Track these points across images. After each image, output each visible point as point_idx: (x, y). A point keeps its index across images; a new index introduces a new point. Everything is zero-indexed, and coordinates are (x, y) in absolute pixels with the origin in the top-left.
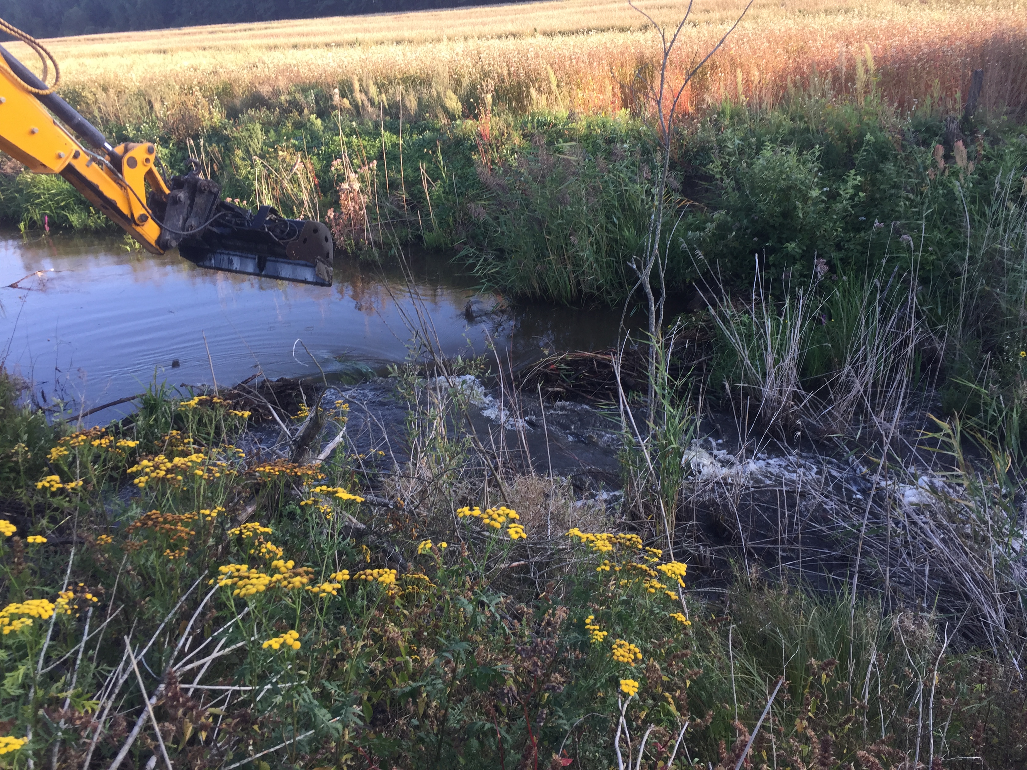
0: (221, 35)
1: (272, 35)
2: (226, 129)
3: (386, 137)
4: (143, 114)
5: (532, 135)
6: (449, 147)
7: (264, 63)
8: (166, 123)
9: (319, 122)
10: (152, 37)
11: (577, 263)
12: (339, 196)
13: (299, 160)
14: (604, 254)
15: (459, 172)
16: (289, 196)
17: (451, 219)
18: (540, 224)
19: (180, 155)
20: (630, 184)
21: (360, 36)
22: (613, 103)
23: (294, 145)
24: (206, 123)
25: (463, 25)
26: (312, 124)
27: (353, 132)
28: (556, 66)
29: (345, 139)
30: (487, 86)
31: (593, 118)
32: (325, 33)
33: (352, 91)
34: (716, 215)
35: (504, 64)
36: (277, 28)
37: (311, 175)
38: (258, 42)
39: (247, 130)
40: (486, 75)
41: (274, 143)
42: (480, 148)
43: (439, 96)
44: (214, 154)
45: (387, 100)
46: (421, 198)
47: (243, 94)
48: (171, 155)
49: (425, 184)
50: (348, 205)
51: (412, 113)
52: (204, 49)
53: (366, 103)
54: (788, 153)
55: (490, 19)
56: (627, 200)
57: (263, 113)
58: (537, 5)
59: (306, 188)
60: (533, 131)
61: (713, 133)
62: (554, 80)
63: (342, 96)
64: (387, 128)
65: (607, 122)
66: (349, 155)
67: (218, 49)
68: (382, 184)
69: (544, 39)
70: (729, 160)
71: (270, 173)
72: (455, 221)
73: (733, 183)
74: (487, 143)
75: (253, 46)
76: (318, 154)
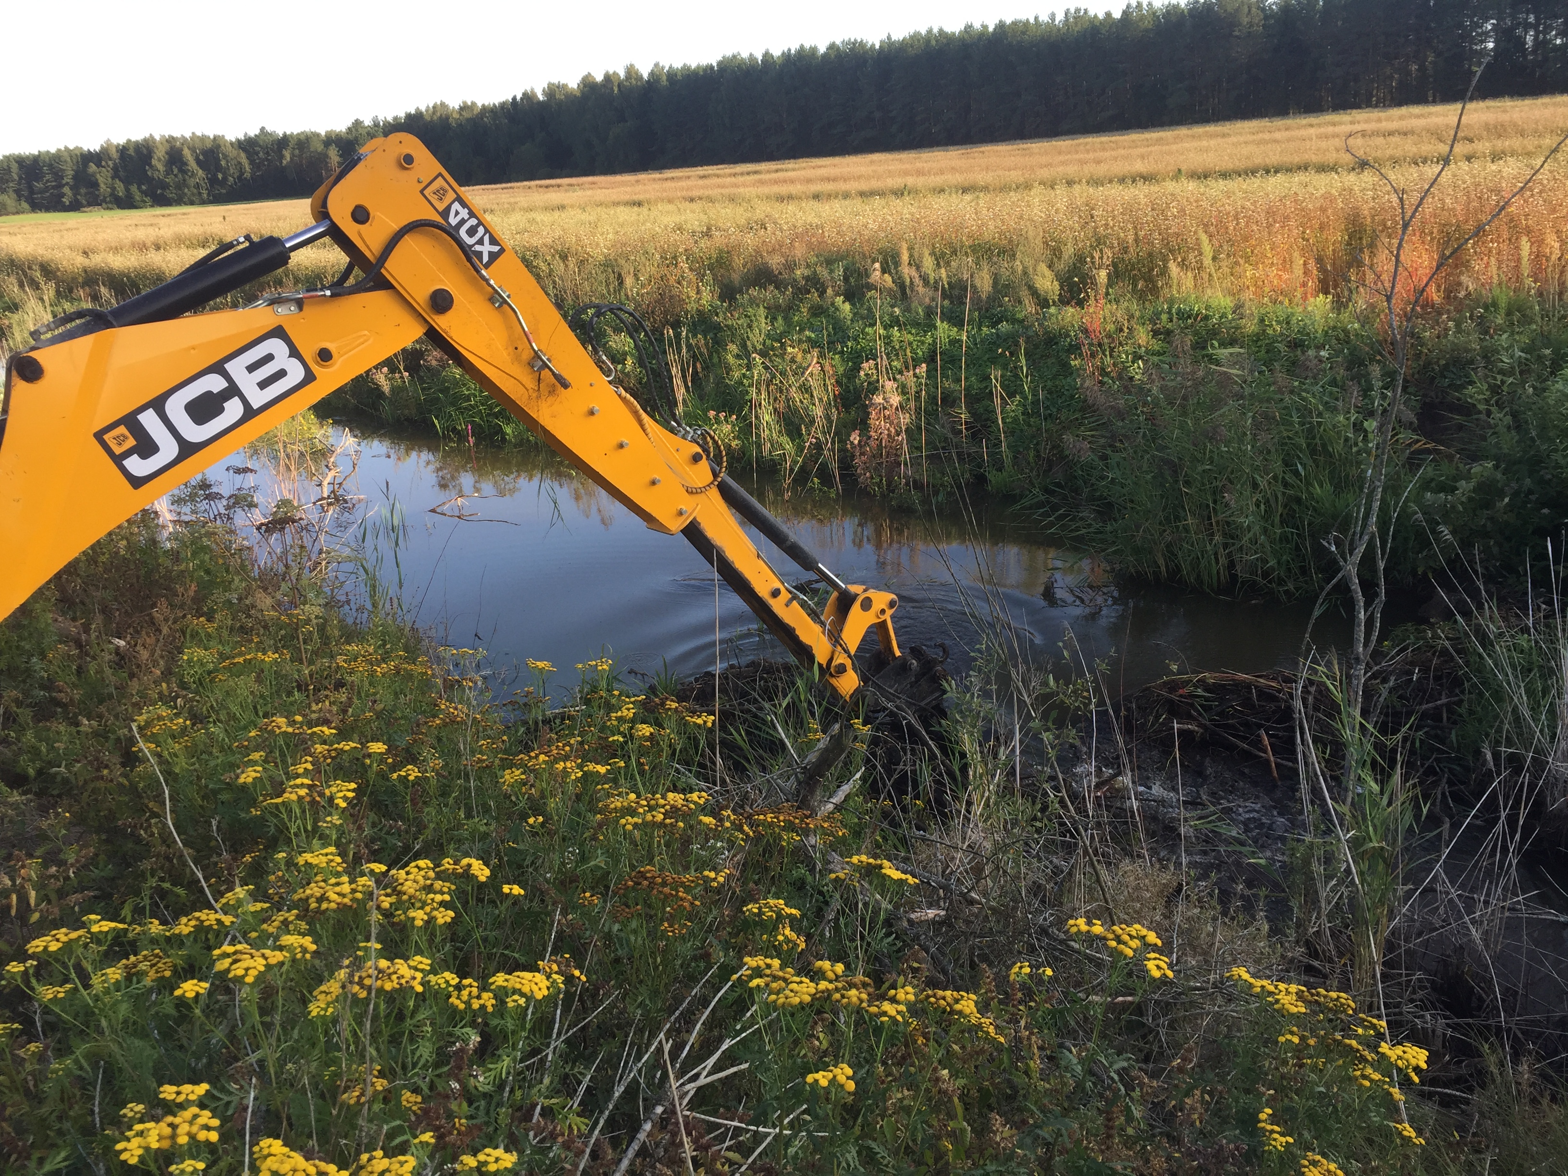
1: (785, 181)
3: (943, 330)
4: (609, 292)
5: (1168, 333)
6: (1036, 346)
7: (775, 223)
8: (638, 305)
9: (847, 307)
10: (624, 184)
11: (1231, 533)
12: (869, 414)
13: (815, 360)
14: (1277, 520)
15: (1049, 383)
16: (797, 410)
17: (1032, 453)
18: (1175, 469)
20: (1327, 415)
21: (910, 181)
22: (1304, 285)
23: (809, 339)
24: (692, 307)
25: (1063, 163)
26: (837, 309)
27: (895, 322)
28: (1212, 229)
29: (882, 331)
30: (1101, 258)
31: (1270, 308)
32: (860, 178)
33: (897, 264)
34: (1476, 469)
35: (1130, 226)
36: (794, 170)
37: (830, 382)
38: (766, 190)
39: (746, 316)
40: (1099, 241)
41: (782, 335)
42: (1084, 350)
43: (1025, 273)
45: (948, 276)
46: (987, 420)
47: (744, 266)
49: (998, 401)
50: (879, 425)
51: (985, 297)
52: (692, 200)
53: (917, 281)
55: (1107, 154)
56: (1321, 438)
57: (770, 293)
58: (1183, 131)
59: (821, 400)
60: (1169, 326)
61: (1475, 336)
62: (1208, 250)
63: (884, 271)
64: (945, 317)
65: (1293, 314)
66: (888, 355)
67: (711, 200)
68: (932, 399)
69: (1191, 186)
70: (1503, 382)
71: (774, 377)
72: (1038, 456)
73: (1508, 419)
74: (1095, 342)
75: (758, 197)
76: (842, 352)
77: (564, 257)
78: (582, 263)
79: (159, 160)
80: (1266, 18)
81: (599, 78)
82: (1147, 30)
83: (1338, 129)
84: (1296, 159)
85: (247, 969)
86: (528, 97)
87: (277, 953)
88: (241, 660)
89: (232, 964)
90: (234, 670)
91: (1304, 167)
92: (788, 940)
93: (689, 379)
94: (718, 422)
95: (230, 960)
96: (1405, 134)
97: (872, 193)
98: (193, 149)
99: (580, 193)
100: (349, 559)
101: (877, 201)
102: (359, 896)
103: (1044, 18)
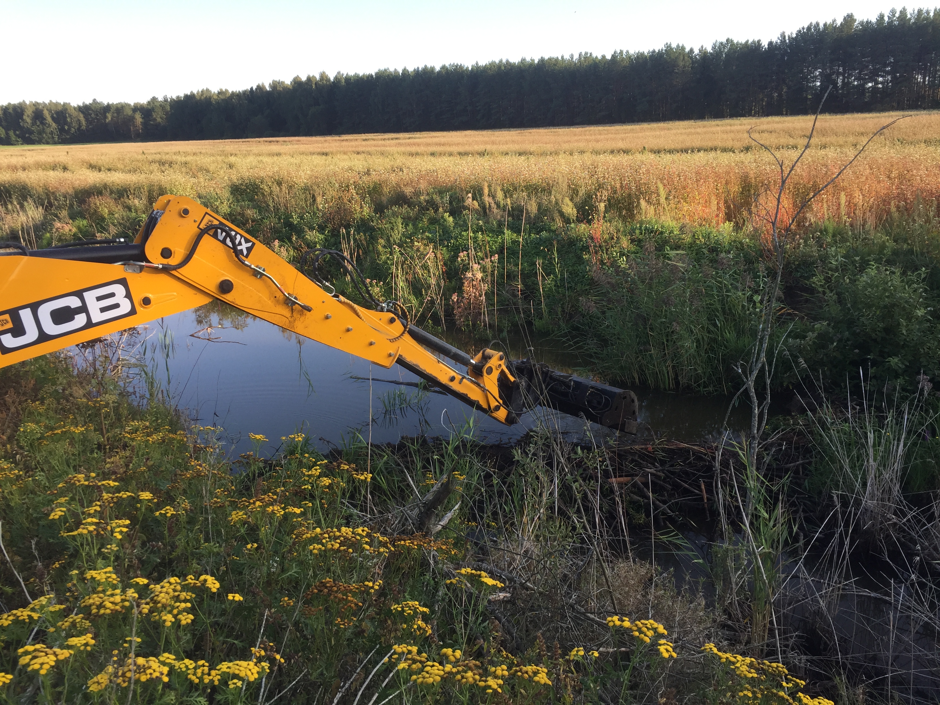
0: (372, 142)
1: (414, 144)
2: (373, 221)
3: (508, 235)
4: (307, 206)
5: (640, 241)
6: (563, 246)
7: (408, 168)
8: (324, 214)
9: (451, 219)
10: (317, 142)
12: (463, 283)
13: (431, 250)
15: (571, 268)
16: (420, 280)
17: (560, 309)
18: (645, 320)
19: (333, 240)
20: (732, 291)
21: (489, 147)
22: (717, 216)
23: (428, 238)
24: (357, 216)
25: (577, 141)
26: (445, 220)
27: (480, 229)
28: (665, 181)
29: (472, 234)
30: (601, 196)
31: (698, 228)
32: (458, 144)
33: (481, 195)
34: (817, 326)
35: (618, 178)
36: (419, 138)
37: (440, 264)
38: (403, 149)
39: (390, 223)
40: (600, 186)
41: (411, 235)
42: (591, 249)
43: (557, 203)
44: (361, 241)
45: (511, 203)
46: (534, 289)
47: (389, 193)
48: (326, 239)
49: (540, 278)
50: (469, 290)
51: (532, 216)
52: (358, 153)
53: (493, 205)
54: (894, 273)
55: (602, 137)
56: (729, 305)
57: (405, 209)
58: (645, 126)
59: (434, 274)
60: (640, 237)
61: (815, 249)
62: (663, 193)
63: (473, 199)
64: (510, 227)
65: (711, 232)
66: (475, 248)
67: (369, 153)
68: (501, 276)
69: (652, 156)
70: (832, 275)
71: (406, 259)
72: (563, 311)
73: (835, 297)
74: (598, 245)
75: (398, 153)
76: (447, 246)
77: (279, 184)
78: (290, 187)
79: (28, 116)
80: (693, 63)
81: (304, 79)
82: (625, 67)
83: (733, 128)
84: (710, 144)
85: (42, 664)
86: (260, 88)
87: (65, 651)
88: (59, 431)
89: (31, 659)
90: (55, 438)
91: (714, 149)
92: (419, 628)
93: (355, 259)
94: (372, 285)
95: (30, 657)
96: (771, 132)
97: (466, 154)
98: (50, 111)
99: (290, 146)
100: (135, 366)
101: (470, 158)
102: (127, 604)
103: (567, 57)
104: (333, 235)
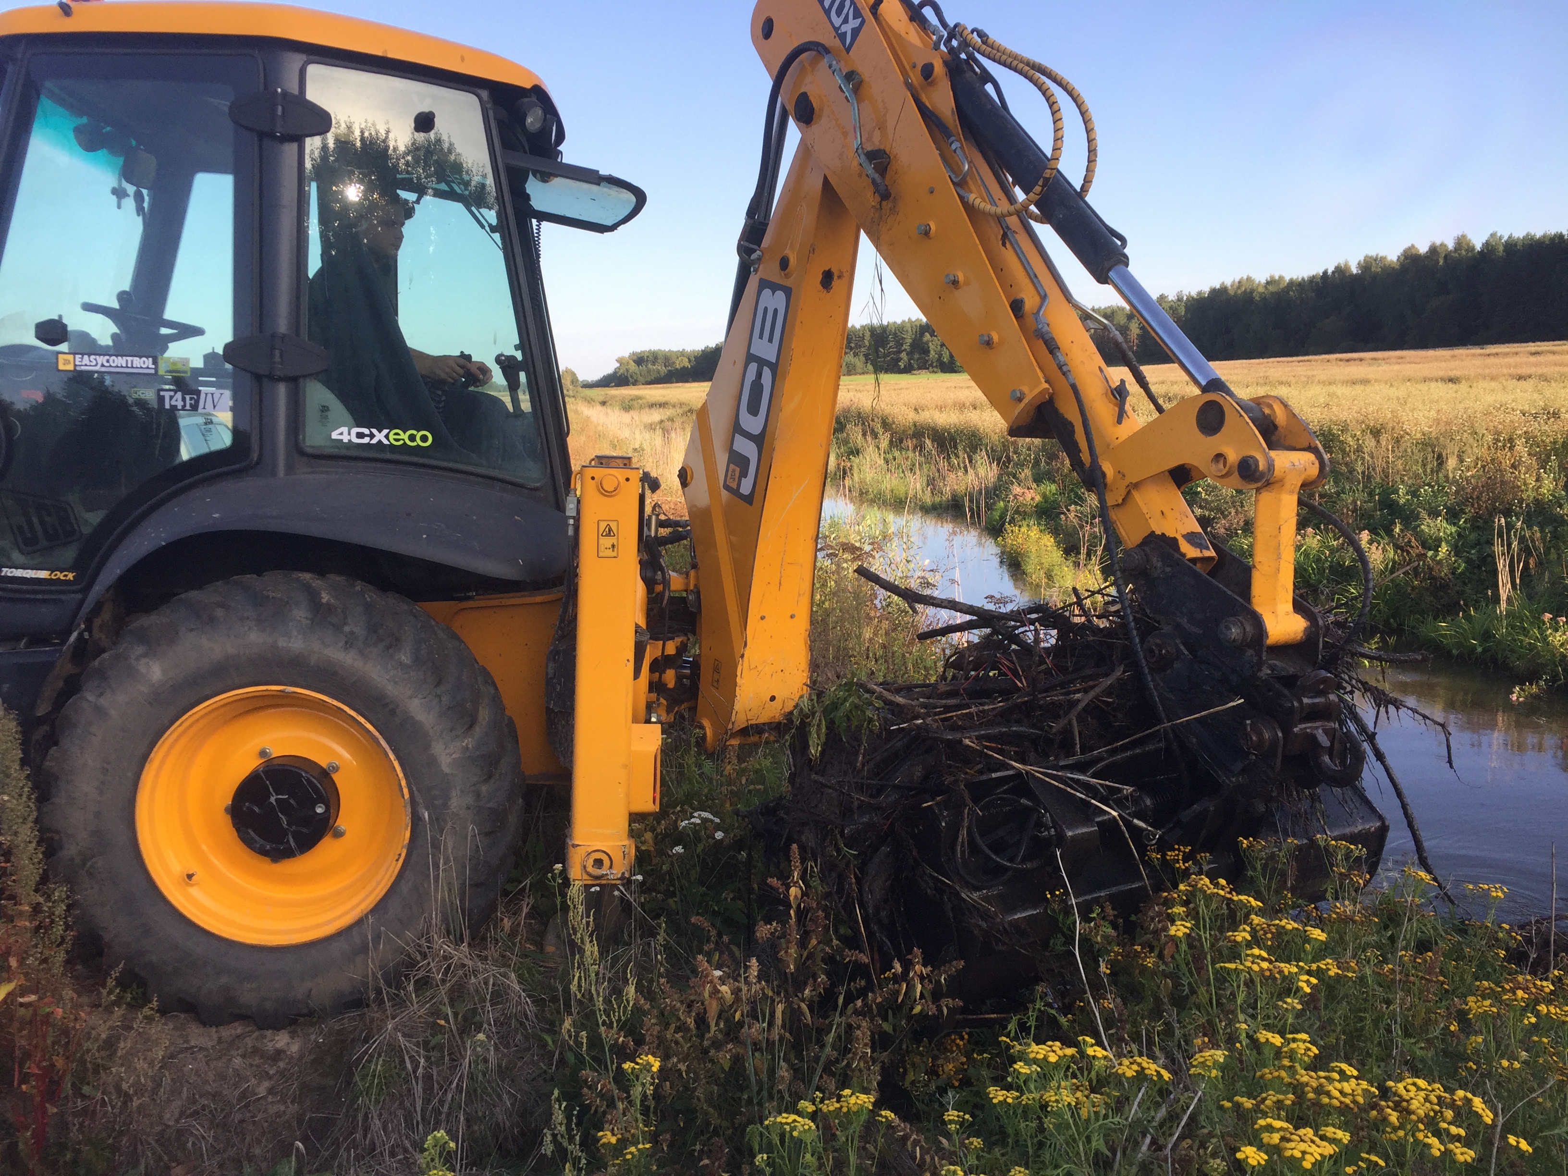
2: (1561, 506)
4: (1425, 471)
8: (1460, 488)
10: (1437, 359)
19: (1473, 537)
24: (1529, 495)
44: (1533, 541)
48: (1459, 535)
52: (1520, 378)
77: (1376, 433)
78: (1397, 440)
81: (1423, 249)
86: (1340, 270)
93: (1518, 575)
99: (1386, 367)
104: (1474, 528)
